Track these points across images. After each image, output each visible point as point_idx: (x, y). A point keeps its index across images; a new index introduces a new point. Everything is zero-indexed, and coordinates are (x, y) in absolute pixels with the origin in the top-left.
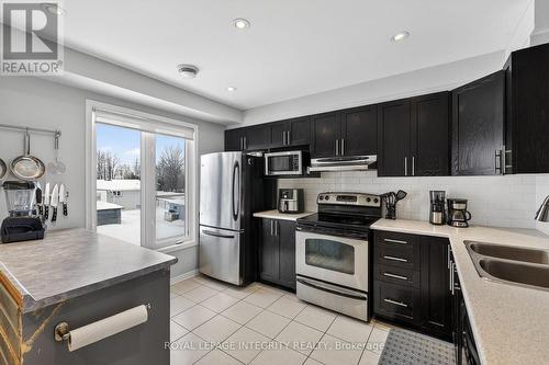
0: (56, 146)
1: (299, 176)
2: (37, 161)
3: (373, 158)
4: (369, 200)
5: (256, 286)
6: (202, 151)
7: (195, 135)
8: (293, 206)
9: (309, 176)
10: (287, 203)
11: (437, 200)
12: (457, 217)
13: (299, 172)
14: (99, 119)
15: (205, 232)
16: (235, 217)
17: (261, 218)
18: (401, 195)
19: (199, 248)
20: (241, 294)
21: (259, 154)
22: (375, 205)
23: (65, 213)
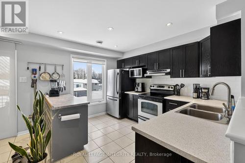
0: (63, 69)
1: (141, 78)
2: (58, 74)
3: (169, 70)
4: (169, 87)
5: (126, 119)
6: (108, 69)
7: (105, 63)
8: (140, 89)
9: (145, 78)
10: (137, 88)
11: (196, 88)
12: (204, 95)
13: (141, 76)
14: (74, 60)
15: (109, 98)
16: (118, 93)
17: (128, 94)
18: (182, 86)
19: (107, 104)
20: (120, 121)
21: (128, 69)
22: (171, 89)
23: (65, 89)
